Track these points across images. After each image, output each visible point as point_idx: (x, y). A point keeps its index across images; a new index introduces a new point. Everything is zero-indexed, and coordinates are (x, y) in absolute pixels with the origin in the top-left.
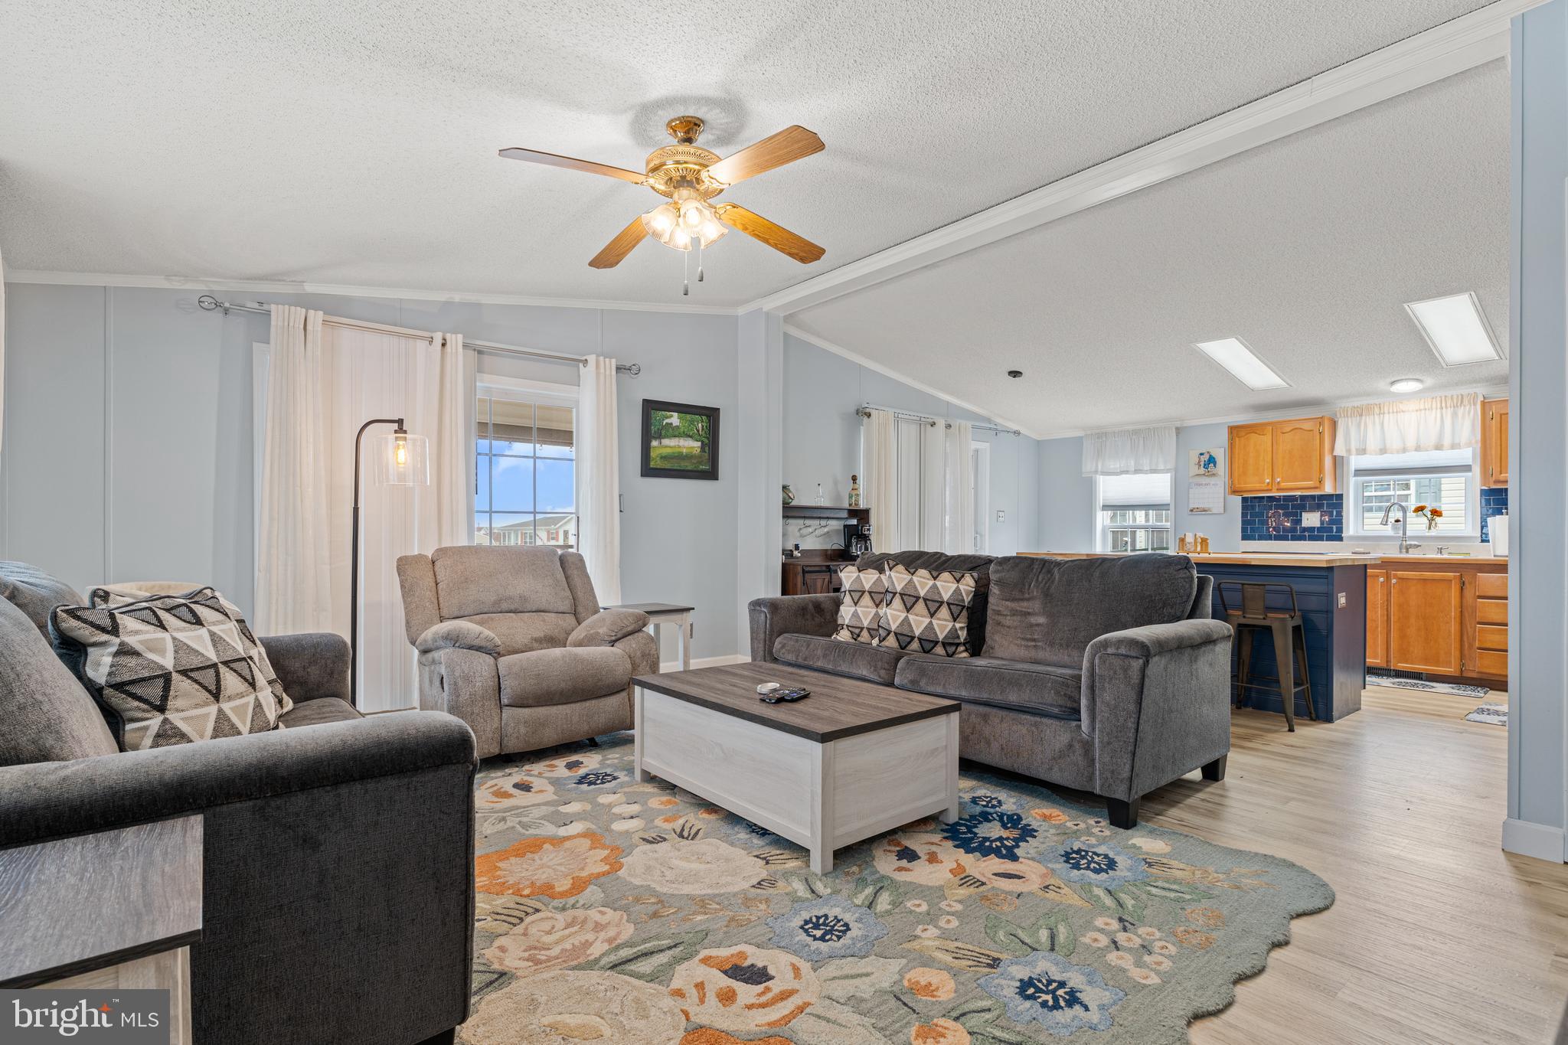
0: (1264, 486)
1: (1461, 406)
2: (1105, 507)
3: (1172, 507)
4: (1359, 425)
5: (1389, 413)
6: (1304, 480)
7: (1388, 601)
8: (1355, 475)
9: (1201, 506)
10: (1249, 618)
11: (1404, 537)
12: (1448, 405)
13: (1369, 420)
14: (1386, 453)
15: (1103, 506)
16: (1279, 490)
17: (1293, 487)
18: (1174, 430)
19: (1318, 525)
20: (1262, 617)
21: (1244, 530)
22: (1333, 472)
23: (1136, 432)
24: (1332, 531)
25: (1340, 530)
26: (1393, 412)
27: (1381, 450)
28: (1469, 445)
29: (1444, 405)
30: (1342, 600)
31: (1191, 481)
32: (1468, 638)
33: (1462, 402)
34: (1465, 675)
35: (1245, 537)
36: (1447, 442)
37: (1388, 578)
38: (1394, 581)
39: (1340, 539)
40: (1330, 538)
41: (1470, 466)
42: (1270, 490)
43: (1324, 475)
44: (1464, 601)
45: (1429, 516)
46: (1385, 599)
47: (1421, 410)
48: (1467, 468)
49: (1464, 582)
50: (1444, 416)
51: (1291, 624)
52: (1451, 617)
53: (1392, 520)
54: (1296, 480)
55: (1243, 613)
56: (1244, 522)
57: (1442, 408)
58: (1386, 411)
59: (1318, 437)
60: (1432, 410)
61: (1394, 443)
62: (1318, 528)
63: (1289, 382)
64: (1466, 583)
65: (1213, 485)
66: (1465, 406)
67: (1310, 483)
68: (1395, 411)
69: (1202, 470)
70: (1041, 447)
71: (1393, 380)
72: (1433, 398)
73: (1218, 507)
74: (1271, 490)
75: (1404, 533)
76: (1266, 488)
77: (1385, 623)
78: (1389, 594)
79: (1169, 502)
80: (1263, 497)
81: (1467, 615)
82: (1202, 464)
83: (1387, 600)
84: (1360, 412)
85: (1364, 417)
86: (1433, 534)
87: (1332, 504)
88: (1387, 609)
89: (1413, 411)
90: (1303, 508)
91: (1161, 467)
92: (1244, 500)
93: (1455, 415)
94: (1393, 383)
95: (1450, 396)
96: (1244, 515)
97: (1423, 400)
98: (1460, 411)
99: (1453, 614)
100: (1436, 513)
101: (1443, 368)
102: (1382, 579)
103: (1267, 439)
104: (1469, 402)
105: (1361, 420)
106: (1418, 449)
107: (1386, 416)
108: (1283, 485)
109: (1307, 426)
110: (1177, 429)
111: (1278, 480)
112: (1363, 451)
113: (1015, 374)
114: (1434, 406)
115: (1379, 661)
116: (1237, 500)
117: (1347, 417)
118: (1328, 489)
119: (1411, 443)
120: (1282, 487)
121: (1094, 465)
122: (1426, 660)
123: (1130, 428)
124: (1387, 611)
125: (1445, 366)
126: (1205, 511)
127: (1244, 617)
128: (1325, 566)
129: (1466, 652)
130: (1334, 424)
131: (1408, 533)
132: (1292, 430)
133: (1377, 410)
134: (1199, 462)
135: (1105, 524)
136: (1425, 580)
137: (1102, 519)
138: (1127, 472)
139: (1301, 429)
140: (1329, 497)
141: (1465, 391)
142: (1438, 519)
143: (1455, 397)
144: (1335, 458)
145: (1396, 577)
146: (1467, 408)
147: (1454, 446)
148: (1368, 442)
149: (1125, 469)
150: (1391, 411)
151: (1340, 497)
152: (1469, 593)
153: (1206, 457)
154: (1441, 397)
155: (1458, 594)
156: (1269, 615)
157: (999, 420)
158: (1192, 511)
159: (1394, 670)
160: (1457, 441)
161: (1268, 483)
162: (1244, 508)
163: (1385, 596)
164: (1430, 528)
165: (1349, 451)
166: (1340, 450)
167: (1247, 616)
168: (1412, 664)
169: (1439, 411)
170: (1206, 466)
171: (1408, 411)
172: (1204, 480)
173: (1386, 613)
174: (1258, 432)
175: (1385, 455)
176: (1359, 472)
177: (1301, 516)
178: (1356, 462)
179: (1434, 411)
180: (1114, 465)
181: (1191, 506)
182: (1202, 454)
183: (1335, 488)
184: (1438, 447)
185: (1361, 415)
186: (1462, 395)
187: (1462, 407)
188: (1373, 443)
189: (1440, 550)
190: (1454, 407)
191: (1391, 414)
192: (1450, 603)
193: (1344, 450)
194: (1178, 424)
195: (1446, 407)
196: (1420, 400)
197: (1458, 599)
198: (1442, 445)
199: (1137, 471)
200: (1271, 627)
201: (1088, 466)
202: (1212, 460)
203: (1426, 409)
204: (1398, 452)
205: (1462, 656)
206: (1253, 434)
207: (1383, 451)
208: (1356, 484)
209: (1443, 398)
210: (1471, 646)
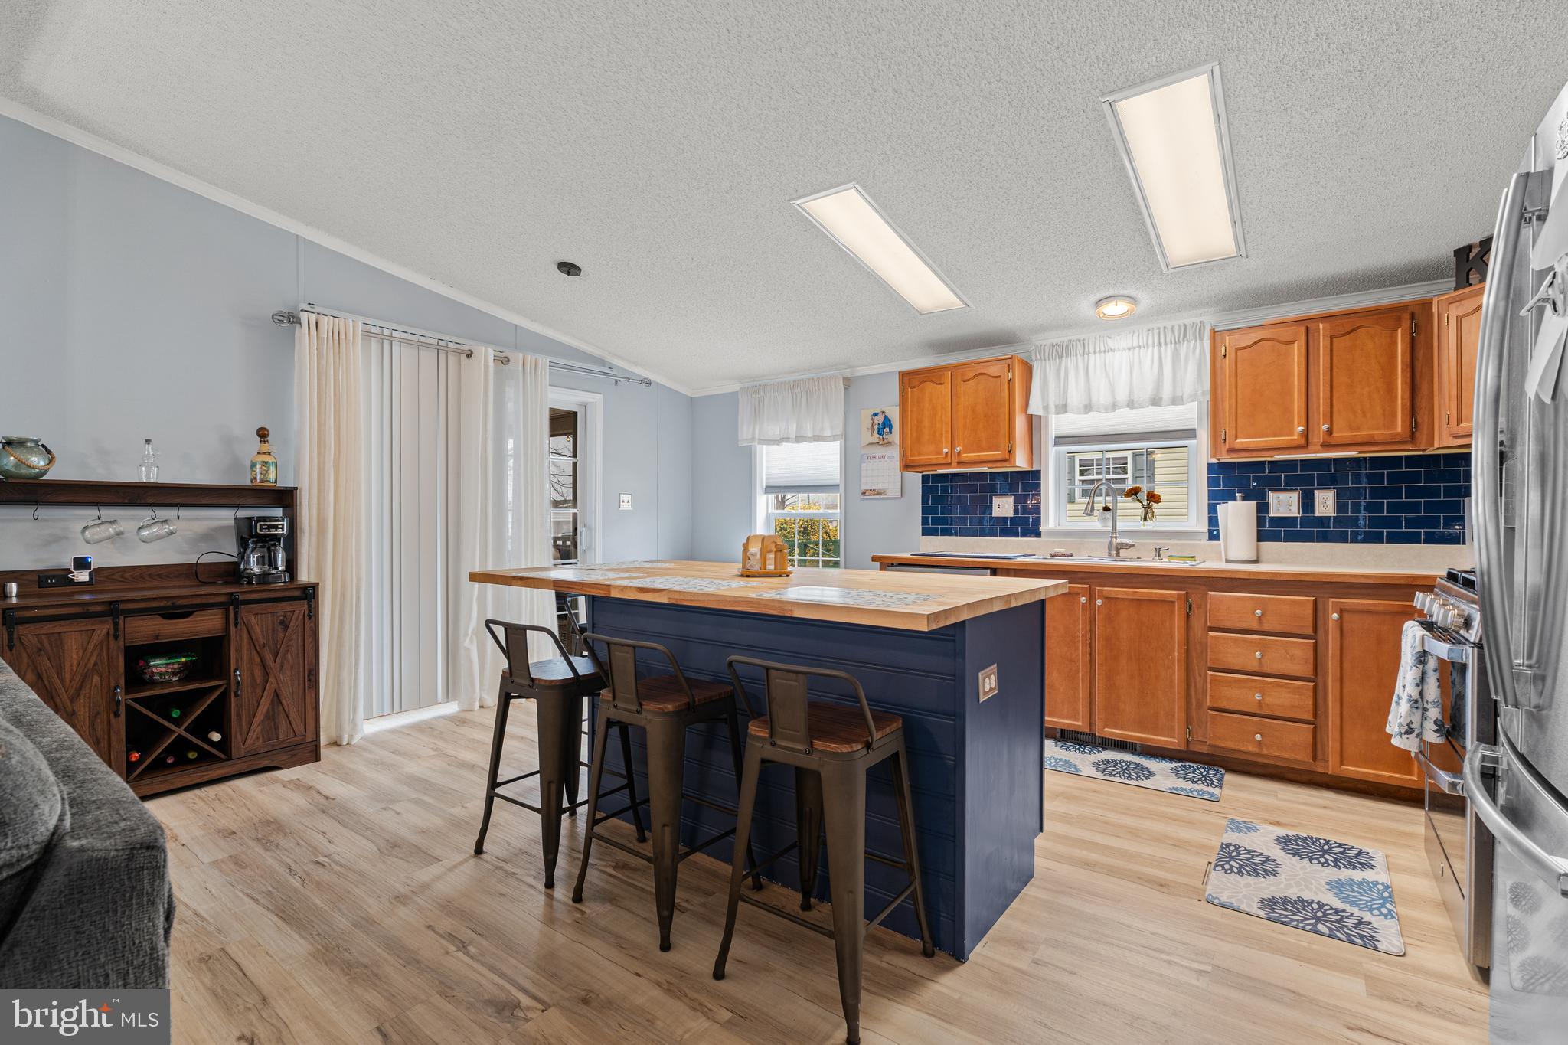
0: (941, 459)
1: (1184, 341)
2: (769, 489)
3: (842, 488)
4: (1059, 370)
5: (1095, 352)
6: (990, 449)
7: (1092, 631)
8: (1056, 444)
9: (874, 487)
10: (781, 747)
11: (1114, 533)
12: (1168, 340)
13: (1069, 362)
14: (1091, 410)
15: (767, 487)
16: (961, 464)
17: (977, 459)
18: (841, 379)
19: (1011, 514)
20: (801, 747)
21: (925, 521)
22: (1027, 440)
23: (796, 384)
24: (1026, 524)
25: (1037, 521)
26: (1100, 352)
27: (1086, 407)
28: (1193, 397)
29: (1162, 341)
30: (989, 683)
31: (863, 452)
32: (1196, 691)
33: (1185, 335)
34: (1192, 748)
35: (926, 532)
36: (1166, 393)
37: (1091, 598)
38: (1099, 602)
39: (1038, 534)
40: (1025, 534)
41: (1194, 430)
42: (948, 465)
43: (1014, 442)
44: (1191, 634)
45: (1145, 502)
46: (1088, 628)
47: (1134, 348)
48: (1190, 433)
49: (1190, 606)
50: (1163, 356)
51: (864, 761)
52: (1173, 659)
53: (1099, 506)
54: (980, 449)
55: (772, 735)
56: (925, 511)
57: (1160, 345)
58: (1092, 350)
59: (1007, 387)
60: (1148, 348)
61: (1102, 396)
62: (1012, 519)
63: (966, 300)
64: (1194, 607)
65: (889, 457)
66: (1188, 341)
67: (996, 454)
68: (1102, 349)
69: (876, 438)
70: (693, 405)
71: (1099, 296)
72: (1149, 330)
73: (894, 490)
74: (950, 464)
75: (1114, 527)
76: (943, 462)
77: (1088, 665)
78: (1093, 621)
79: (837, 482)
80: (946, 475)
81: (1194, 655)
82: (876, 427)
83: (1090, 631)
84: (1061, 351)
85: (1064, 359)
86: (1150, 528)
87: (1027, 483)
88: (1090, 644)
89: (1124, 349)
90: (994, 491)
91: (828, 433)
92: (925, 478)
93: (1176, 354)
94: (1099, 302)
95: (1170, 327)
96: (925, 500)
97: (1136, 335)
98: (1183, 348)
99: (1176, 654)
100: (1153, 498)
101: (1162, 273)
102: (1083, 599)
103: (945, 389)
104: (1194, 334)
105: (1060, 363)
106: (1131, 404)
107: (1092, 357)
108: (965, 456)
109: (993, 370)
110: (846, 380)
111: (959, 449)
112: (1063, 409)
113: (569, 268)
114: (1150, 342)
115: (1080, 724)
116: (915, 480)
117: (1045, 360)
118: (1021, 462)
119: (1122, 396)
120: (963, 460)
121: (751, 430)
122: (1141, 726)
123: (792, 378)
124: (1091, 647)
125: (1165, 271)
126: (879, 494)
127: (774, 745)
128: (925, 629)
129: (1194, 713)
130: (1028, 370)
131: (1120, 526)
132: (975, 377)
133: (1080, 349)
134: (873, 426)
135: (770, 512)
136: (1139, 602)
137: (764, 506)
138: (785, 439)
139: (985, 374)
140: (1023, 474)
141: (1189, 319)
142: (1155, 505)
143: (1176, 328)
144: (1030, 419)
145: (1102, 595)
146: (1193, 342)
147: (1176, 401)
148: (1069, 395)
149: (785, 436)
150: (1097, 350)
151: (1037, 474)
152: (1197, 624)
153: (880, 419)
154: (1159, 328)
155: (1183, 624)
156: (819, 744)
157: (617, 362)
158: (864, 494)
159: (1099, 737)
160: (1179, 394)
161: (947, 453)
162: (925, 490)
163: (1088, 623)
164: (1145, 519)
165: (1046, 408)
166: (1035, 408)
167: (779, 742)
168: (1122, 729)
169: (1156, 348)
170: (880, 432)
171: (1119, 350)
172: (878, 451)
173: (1088, 650)
174: (934, 380)
175: (1091, 413)
176: (1060, 440)
177: (991, 502)
178: (1057, 425)
179: (1151, 349)
180: (773, 430)
181: (864, 487)
182: (876, 415)
183: (1031, 462)
184: (1156, 401)
185: (1061, 357)
186: (1185, 325)
187: (1186, 342)
188: (1075, 397)
189: (1158, 552)
190: (1175, 343)
191: (1098, 355)
192: (1172, 638)
193: (1041, 407)
194: (848, 373)
195: (1166, 344)
196: (1134, 332)
197: (1183, 631)
198: (1161, 399)
199: (800, 438)
200: (819, 774)
201: (745, 432)
202: (887, 424)
203: (1139, 347)
204: (1106, 410)
205: (1188, 721)
206: (928, 383)
207: (1088, 408)
208: (1058, 454)
209: (1162, 330)
210: (1200, 703)
